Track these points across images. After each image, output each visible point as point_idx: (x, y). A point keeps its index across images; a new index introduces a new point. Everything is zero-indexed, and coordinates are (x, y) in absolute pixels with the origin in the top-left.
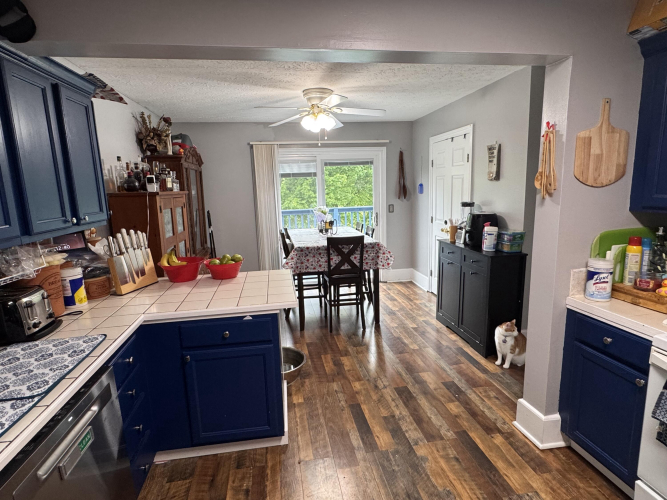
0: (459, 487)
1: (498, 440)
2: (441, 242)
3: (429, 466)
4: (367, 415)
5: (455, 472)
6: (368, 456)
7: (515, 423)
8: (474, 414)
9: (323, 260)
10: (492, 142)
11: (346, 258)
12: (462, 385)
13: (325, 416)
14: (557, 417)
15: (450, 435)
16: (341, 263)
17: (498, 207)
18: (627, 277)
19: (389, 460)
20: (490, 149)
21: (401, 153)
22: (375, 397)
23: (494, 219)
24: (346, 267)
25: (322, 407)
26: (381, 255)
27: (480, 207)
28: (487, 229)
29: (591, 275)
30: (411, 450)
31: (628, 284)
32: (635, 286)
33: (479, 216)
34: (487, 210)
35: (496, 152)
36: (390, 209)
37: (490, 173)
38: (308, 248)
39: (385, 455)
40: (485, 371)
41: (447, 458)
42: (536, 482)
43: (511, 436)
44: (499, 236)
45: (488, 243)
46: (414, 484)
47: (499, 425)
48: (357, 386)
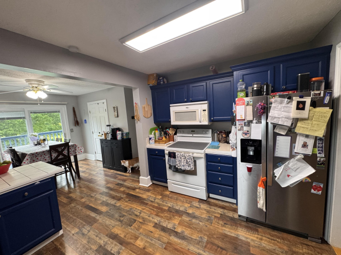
0: (133, 206)
1: (137, 190)
2: (101, 140)
3: (123, 206)
4: (93, 206)
5: (130, 203)
6: (101, 216)
7: (140, 184)
8: (128, 188)
9: (47, 157)
10: (114, 106)
11: (60, 153)
12: (121, 182)
13: (75, 216)
14: (149, 177)
15: (125, 196)
16: (58, 156)
17: (119, 125)
18: (157, 138)
19: (109, 213)
20: (114, 108)
21: (74, 108)
22: (93, 200)
23: (119, 129)
24: (61, 157)
25: (71, 214)
26: (77, 149)
27: (113, 126)
28: (118, 132)
29: (150, 139)
30: (115, 206)
31: (157, 139)
32: (158, 139)
33: (114, 129)
34: (115, 127)
35: (116, 109)
36: (72, 131)
37: (115, 115)
38: (37, 153)
39: (107, 212)
40: (126, 176)
41: (126, 202)
42: (149, 194)
43: (139, 188)
44: (122, 134)
45: (119, 137)
46: (120, 213)
47: (136, 187)
48: (83, 200)
